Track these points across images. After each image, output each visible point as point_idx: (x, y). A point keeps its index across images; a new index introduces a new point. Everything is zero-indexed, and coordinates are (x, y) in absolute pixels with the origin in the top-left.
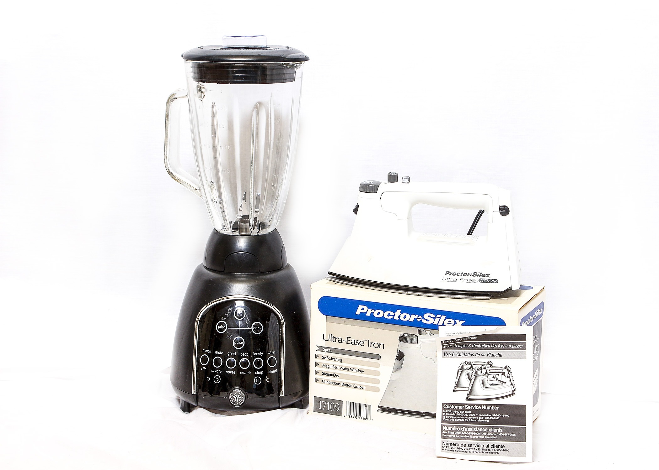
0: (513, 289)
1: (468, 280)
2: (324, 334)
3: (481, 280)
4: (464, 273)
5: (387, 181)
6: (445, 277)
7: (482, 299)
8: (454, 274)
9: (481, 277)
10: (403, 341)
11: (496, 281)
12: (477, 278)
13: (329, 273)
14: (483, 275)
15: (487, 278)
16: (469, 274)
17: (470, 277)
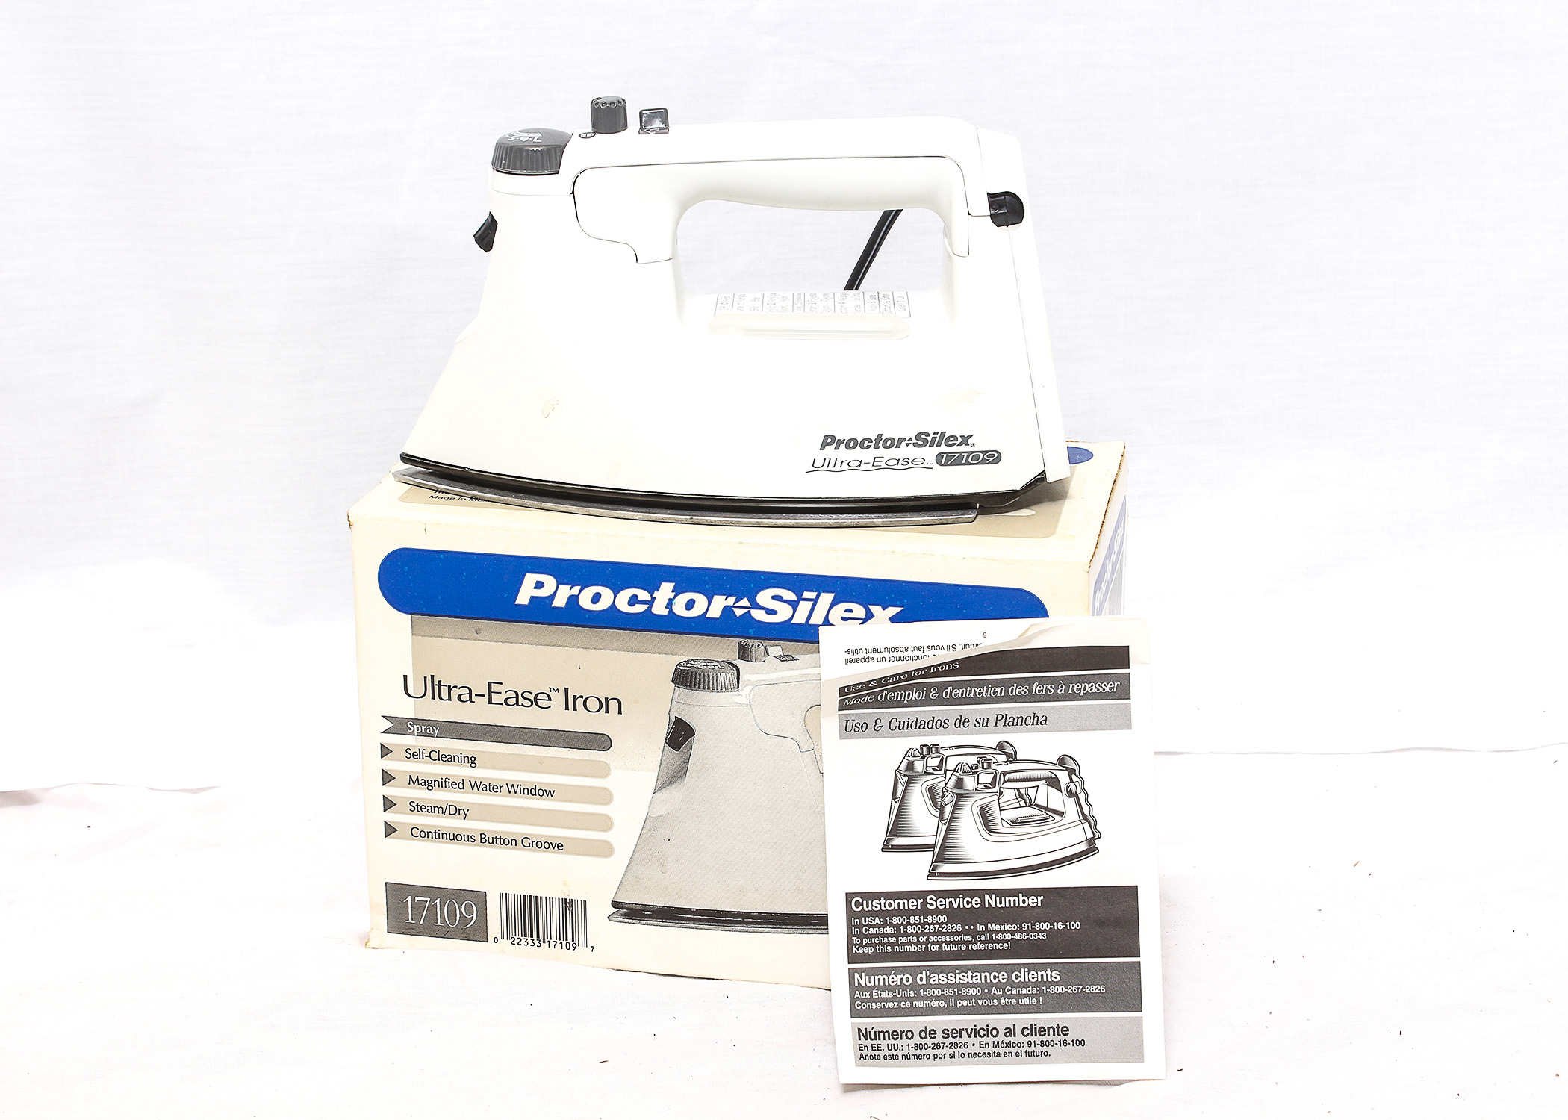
0: (1049, 479)
1: (901, 462)
2: (405, 677)
3: (945, 455)
4: (884, 438)
5: (590, 130)
6: (821, 456)
7: (951, 521)
8: (851, 444)
9: (944, 448)
10: (687, 686)
11: (993, 457)
12: (930, 453)
13: (406, 458)
14: (951, 440)
15: (964, 448)
16: (901, 440)
17: (907, 452)
